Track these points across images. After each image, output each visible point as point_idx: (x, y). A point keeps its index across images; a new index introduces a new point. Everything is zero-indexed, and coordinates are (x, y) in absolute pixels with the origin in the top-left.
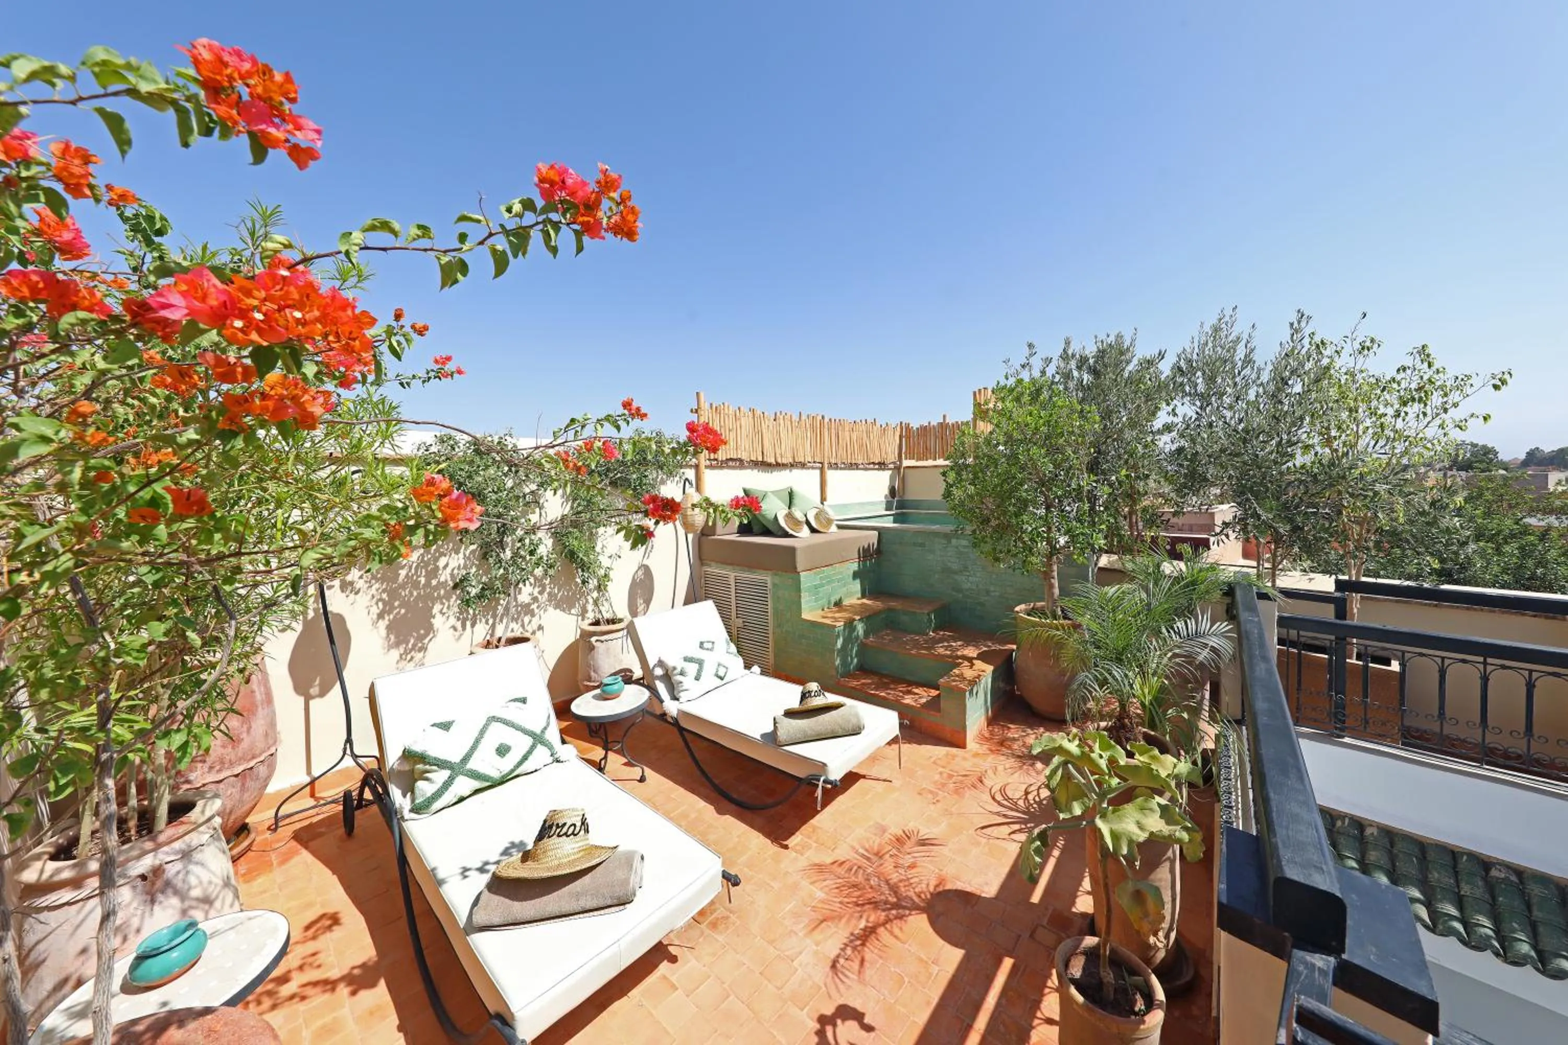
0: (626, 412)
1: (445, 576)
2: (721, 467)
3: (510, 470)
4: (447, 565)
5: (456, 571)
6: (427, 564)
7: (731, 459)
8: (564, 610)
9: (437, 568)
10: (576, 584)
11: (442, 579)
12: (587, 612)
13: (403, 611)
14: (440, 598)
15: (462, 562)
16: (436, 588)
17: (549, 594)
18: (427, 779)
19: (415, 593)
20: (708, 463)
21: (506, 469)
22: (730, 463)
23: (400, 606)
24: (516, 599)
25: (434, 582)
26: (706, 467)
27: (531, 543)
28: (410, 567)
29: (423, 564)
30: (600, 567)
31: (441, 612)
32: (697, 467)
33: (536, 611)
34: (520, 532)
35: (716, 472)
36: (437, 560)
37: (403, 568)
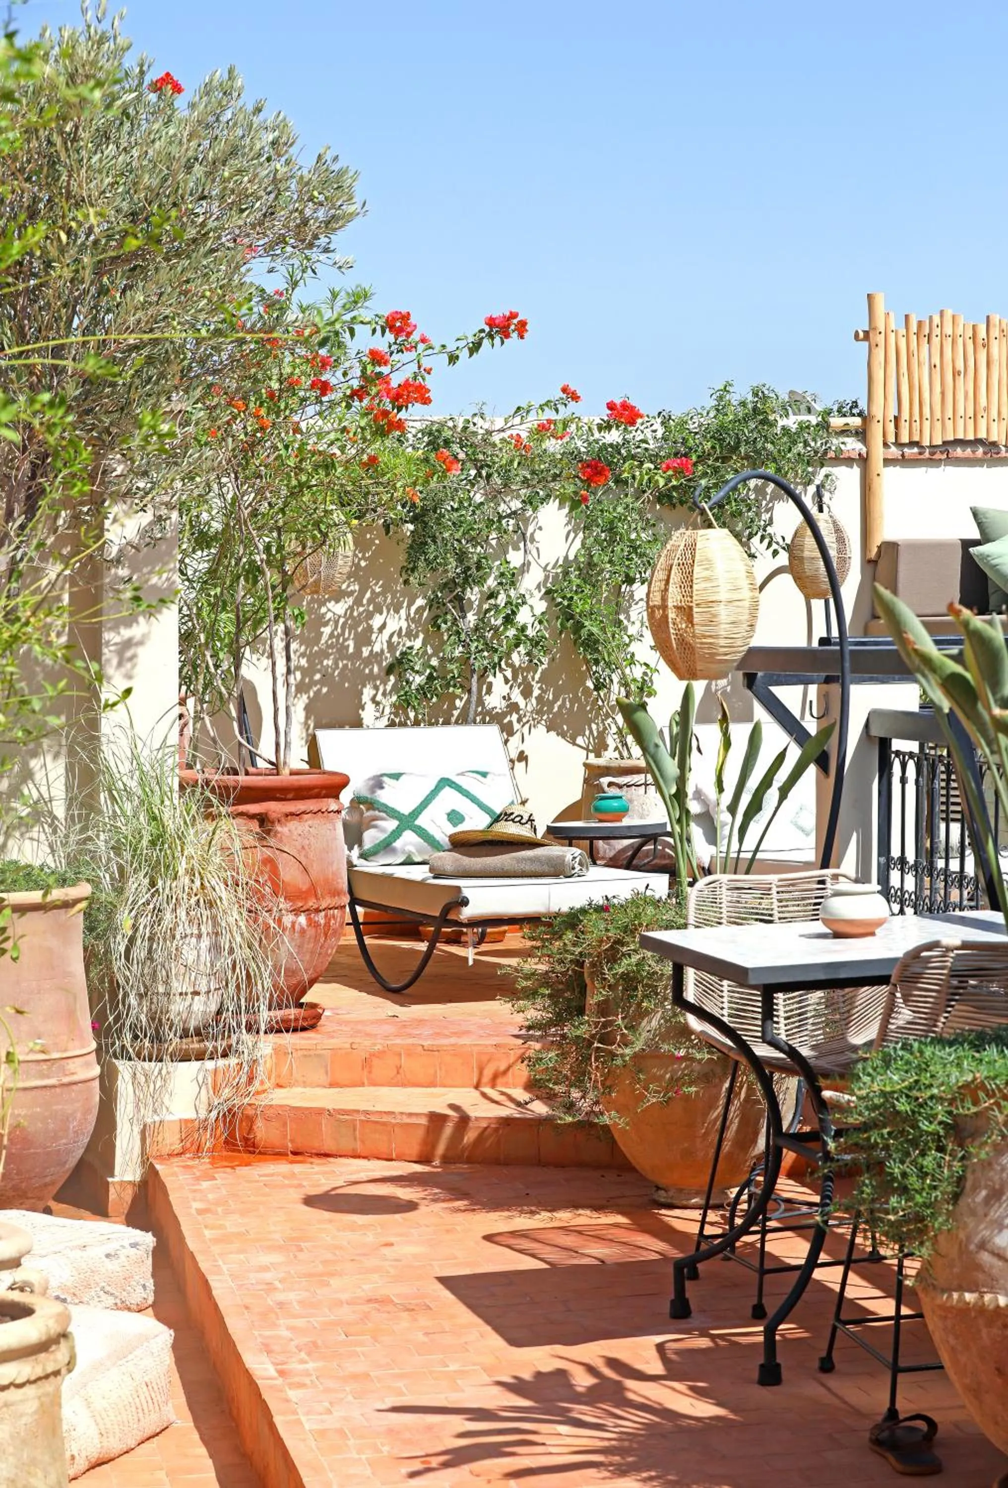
0: (564, 396)
1: (379, 644)
2: (932, 462)
3: (479, 474)
4: (383, 626)
5: (395, 639)
6: (357, 622)
7: (958, 442)
8: (564, 736)
9: (370, 629)
10: (587, 691)
11: (377, 648)
12: (606, 747)
13: (325, 690)
14: (371, 677)
15: (404, 624)
16: (368, 661)
17: (539, 699)
18: (375, 827)
19: (341, 665)
20: (894, 452)
21: (473, 472)
22: (959, 452)
23: (322, 682)
24: (480, 702)
25: (366, 652)
26: (887, 462)
27: (509, 603)
28: (336, 622)
29: (352, 621)
30: (632, 662)
31: (373, 700)
32: (864, 461)
33: (516, 726)
34: (491, 582)
35: (919, 473)
36: (370, 616)
37: (326, 624)
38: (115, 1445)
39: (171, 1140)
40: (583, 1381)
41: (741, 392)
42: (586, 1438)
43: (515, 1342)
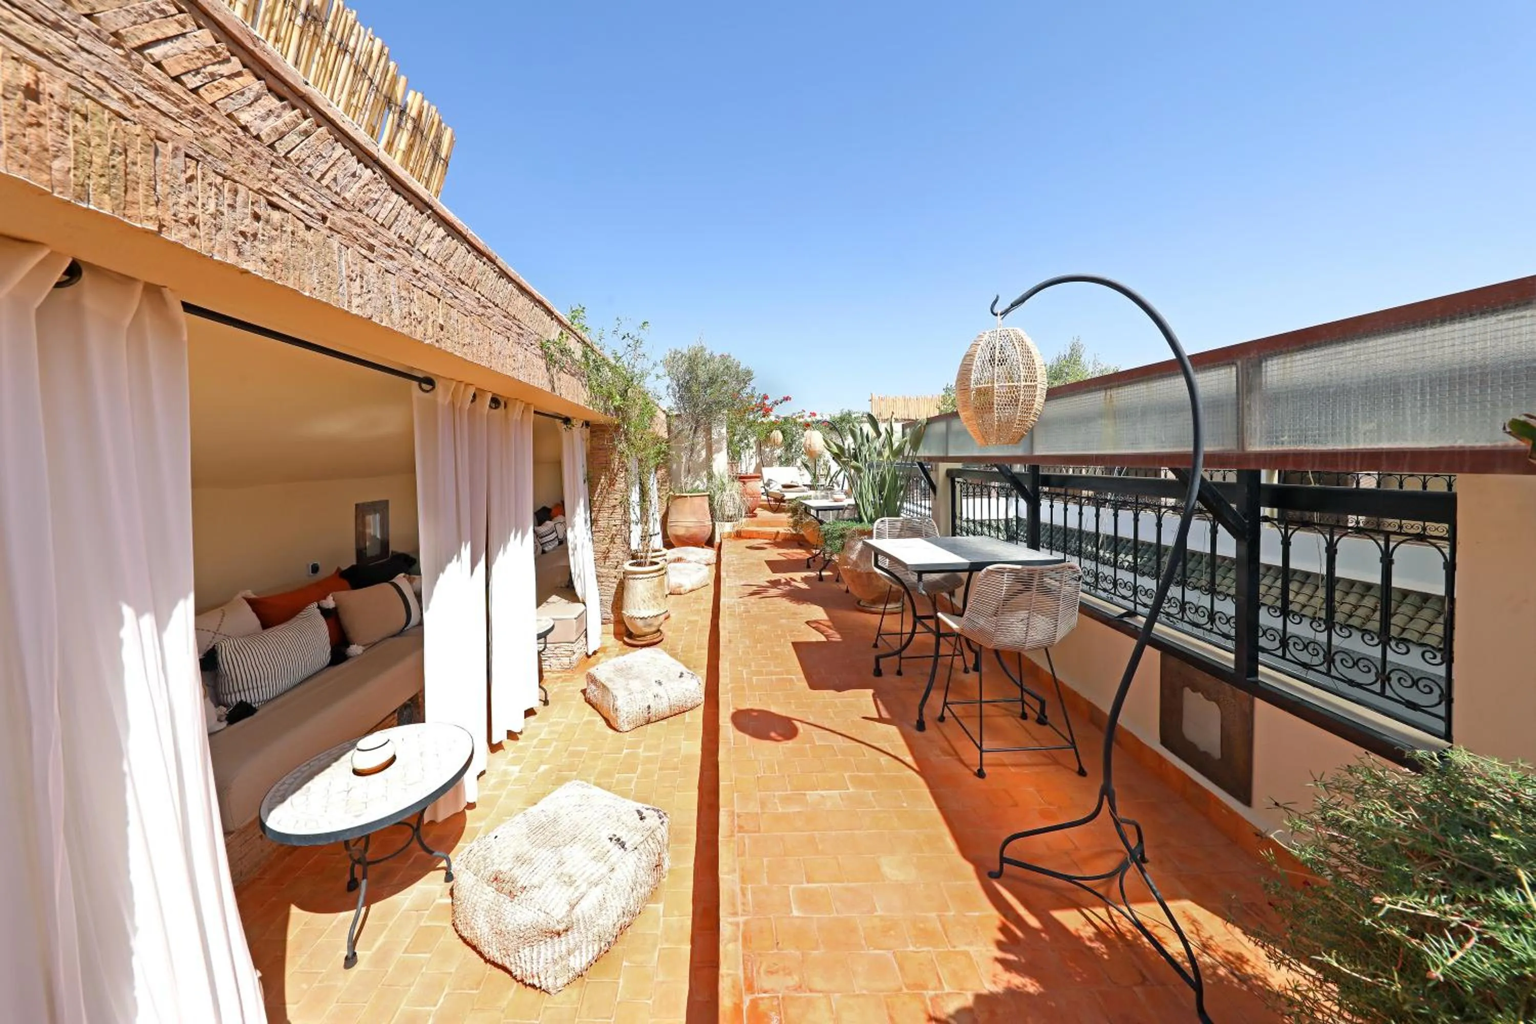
18: (770, 484)
38: (695, 587)
39: (726, 536)
40: (783, 581)
41: (846, 411)
42: (779, 592)
43: (774, 572)
